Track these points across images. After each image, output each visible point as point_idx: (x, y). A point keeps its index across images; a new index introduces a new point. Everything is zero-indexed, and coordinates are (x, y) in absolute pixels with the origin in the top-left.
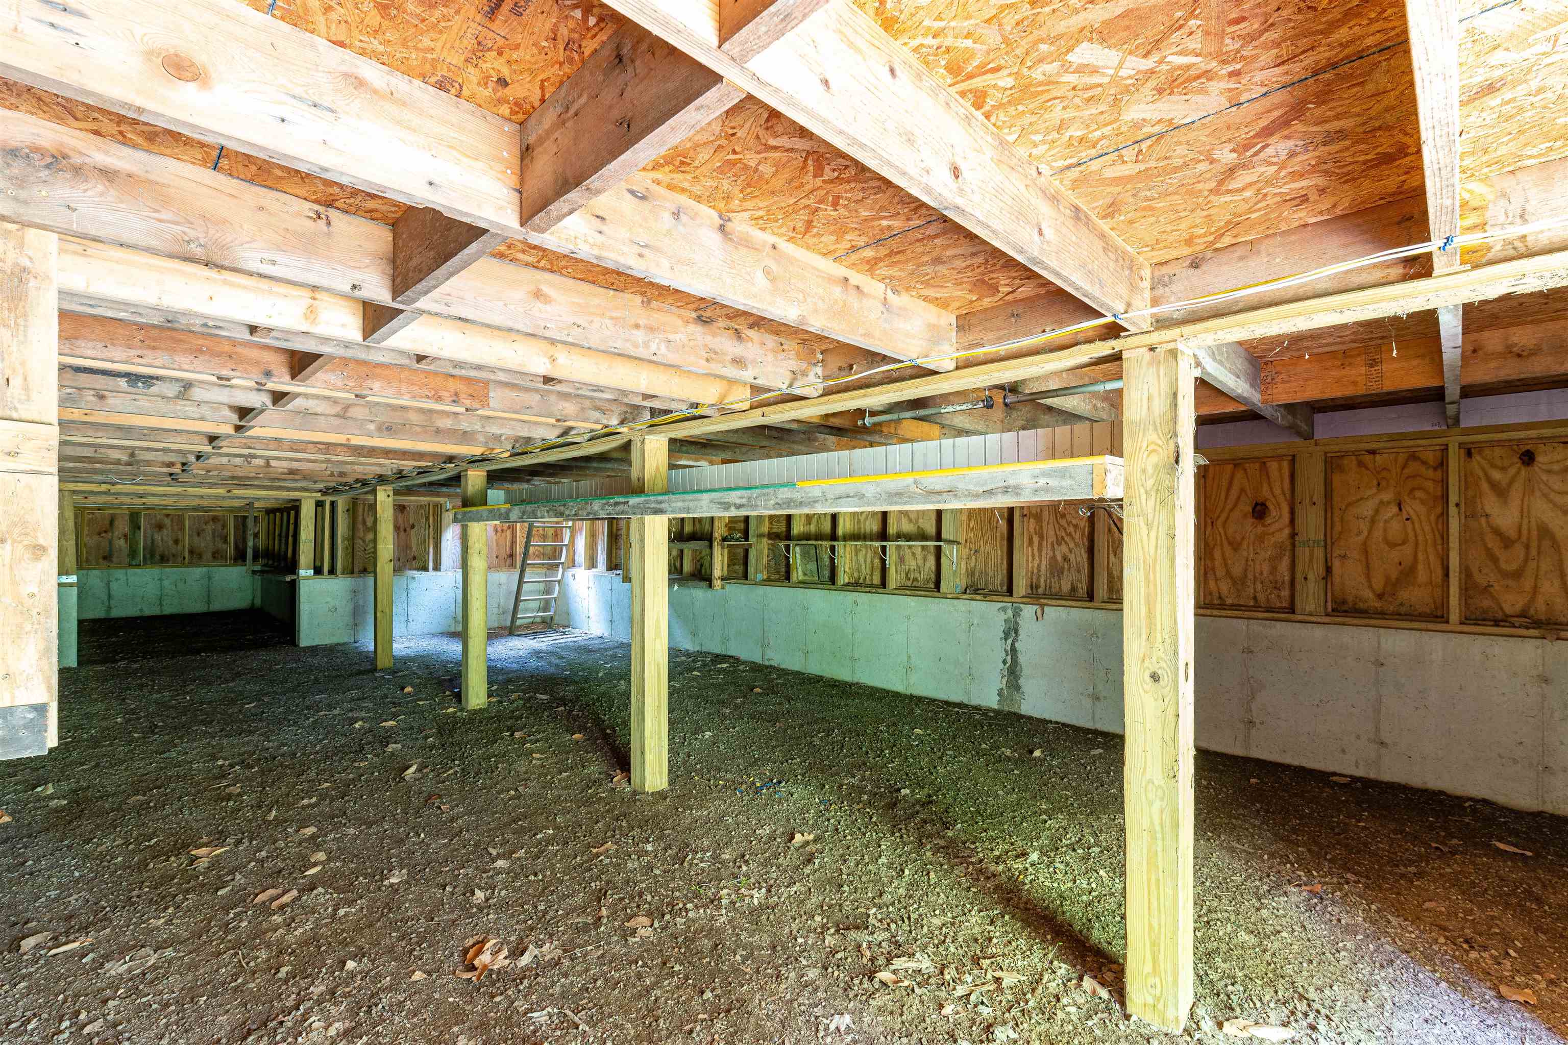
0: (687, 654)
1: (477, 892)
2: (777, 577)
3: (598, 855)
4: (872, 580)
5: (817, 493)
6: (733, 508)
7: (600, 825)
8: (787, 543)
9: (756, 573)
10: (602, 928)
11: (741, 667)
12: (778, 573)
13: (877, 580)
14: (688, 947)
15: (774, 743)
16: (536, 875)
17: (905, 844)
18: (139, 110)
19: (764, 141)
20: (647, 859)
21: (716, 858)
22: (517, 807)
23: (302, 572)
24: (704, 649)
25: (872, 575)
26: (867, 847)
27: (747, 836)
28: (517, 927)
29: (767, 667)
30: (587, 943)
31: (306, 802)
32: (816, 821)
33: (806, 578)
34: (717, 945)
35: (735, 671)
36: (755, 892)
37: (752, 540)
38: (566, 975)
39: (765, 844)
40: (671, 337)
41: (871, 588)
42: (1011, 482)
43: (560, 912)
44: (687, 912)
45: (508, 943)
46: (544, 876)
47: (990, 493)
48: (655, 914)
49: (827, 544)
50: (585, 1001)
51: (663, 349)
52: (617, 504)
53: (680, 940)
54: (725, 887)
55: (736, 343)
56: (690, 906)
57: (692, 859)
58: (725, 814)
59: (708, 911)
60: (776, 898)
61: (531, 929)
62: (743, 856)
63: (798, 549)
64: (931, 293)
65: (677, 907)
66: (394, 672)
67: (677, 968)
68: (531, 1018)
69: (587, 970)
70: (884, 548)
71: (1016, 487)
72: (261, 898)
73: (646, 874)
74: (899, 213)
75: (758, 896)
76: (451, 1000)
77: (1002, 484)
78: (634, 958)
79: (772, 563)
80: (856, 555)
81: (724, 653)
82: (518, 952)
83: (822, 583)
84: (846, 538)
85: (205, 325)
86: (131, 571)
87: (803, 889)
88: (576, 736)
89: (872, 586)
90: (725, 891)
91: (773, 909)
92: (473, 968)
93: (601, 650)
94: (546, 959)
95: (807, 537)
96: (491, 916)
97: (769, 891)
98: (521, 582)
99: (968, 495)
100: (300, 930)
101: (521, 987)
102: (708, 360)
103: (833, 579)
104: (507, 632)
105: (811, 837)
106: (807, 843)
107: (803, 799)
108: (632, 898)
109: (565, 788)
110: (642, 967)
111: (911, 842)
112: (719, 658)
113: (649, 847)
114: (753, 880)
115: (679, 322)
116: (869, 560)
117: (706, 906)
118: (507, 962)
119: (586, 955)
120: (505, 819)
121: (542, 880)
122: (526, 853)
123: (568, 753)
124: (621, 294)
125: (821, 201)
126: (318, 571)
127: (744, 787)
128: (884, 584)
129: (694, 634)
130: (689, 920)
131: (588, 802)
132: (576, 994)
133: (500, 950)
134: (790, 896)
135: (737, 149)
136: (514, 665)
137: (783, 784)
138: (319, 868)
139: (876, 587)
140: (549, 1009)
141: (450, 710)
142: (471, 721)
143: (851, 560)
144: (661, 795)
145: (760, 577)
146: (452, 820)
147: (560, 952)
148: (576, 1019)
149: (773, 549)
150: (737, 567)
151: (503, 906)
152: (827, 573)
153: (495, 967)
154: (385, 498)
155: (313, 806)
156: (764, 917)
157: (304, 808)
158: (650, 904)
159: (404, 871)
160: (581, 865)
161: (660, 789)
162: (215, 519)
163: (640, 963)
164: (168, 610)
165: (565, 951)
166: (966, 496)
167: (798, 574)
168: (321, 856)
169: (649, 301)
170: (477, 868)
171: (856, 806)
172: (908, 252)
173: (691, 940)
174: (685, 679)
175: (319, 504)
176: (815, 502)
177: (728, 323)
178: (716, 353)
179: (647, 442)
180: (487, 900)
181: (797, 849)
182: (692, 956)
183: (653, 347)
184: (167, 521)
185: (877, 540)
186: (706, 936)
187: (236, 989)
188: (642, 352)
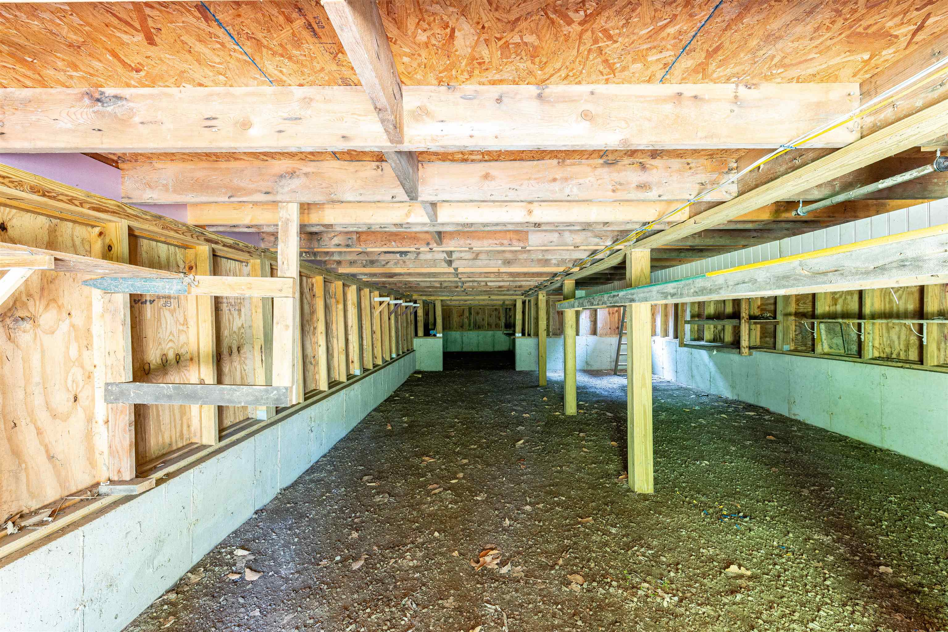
0: (726, 401)
1: (507, 519)
2: (804, 348)
3: (579, 523)
4: (907, 355)
5: (721, 281)
6: (669, 297)
7: (594, 504)
8: (813, 320)
9: (783, 345)
10: (553, 572)
11: (767, 417)
12: (805, 345)
13: (913, 355)
14: (595, 612)
15: (761, 483)
16: (539, 522)
17: (853, 622)
18: (236, 149)
19: (506, 20)
20: (607, 538)
21: (655, 556)
22: (556, 477)
23: (517, 335)
24: (740, 399)
25: (907, 350)
26: (803, 605)
27: (691, 550)
28: (514, 549)
29: (792, 420)
30: (540, 577)
31: (472, 447)
32: (762, 561)
33: (832, 351)
34: (617, 622)
35: (759, 419)
36: (667, 598)
37: (780, 317)
38: (517, 591)
39: (702, 562)
40: (581, 181)
41: (906, 363)
42: (910, 254)
43: (539, 550)
44: (610, 587)
45: (504, 556)
46: (544, 524)
47: (881, 269)
48: (590, 577)
49: (852, 323)
50: (517, 613)
51: (575, 190)
52: (614, 296)
53: (594, 604)
54: (648, 582)
55: (641, 173)
56: (614, 583)
57: (636, 551)
58: (683, 527)
59: (625, 594)
60: (683, 610)
61: (519, 553)
62: (678, 564)
63: (822, 326)
64: (794, 72)
65: (605, 580)
66: (545, 388)
67: (579, 623)
68: (485, 606)
69: (529, 594)
70: (921, 326)
71: (917, 259)
72: (430, 487)
73: (600, 548)
74: (675, 16)
75: (667, 601)
76: (461, 574)
77: (898, 257)
78: (560, 601)
79: (799, 337)
80: (888, 332)
81: (756, 404)
82: (502, 564)
83: (848, 356)
84: (874, 316)
85: (381, 227)
86: (469, 332)
87: (712, 613)
88: (613, 443)
89: (907, 361)
90: (646, 585)
91: (676, 616)
92: (478, 562)
93: (664, 390)
94: (514, 575)
95: (833, 316)
96: (505, 536)
97: (681, 601)
98: (619, 344)
99: (857, 273)
100: (432, 508)
101: (492, 585)
102: (614, 191)
103: (860, 353)
104: (613, 373)
105: (749, 573)
106: (741, 576)
107: (761, 538)
108: (583, 560)
109: (589, 474)
110: (559, 609)
111: (863, 623)
112: (750, 407)
113: (614, 531)
114: (674, 586)
115: (589, 169)
116: (903, 337)
117: (626, 589)
118: (497, 567)
119: (535, 584)
120: (546, 483)
121: (541, 526)
122: (543, 507)
123: (603, 452)
124: (542, 162)
125: (596, 41)
126: (523, 334)
127: (711, 511)
128: (921, 361)
129: (733, 387)
130: (608, 593)
131: (594, 487)
132: (515, 605)
133: (497, 558)
134: (697, 614)
135: (498, 36)
136: (606, 393)
137: (747, 519)
138: (456, 481)
139: (914, 363)
140: (497, 606)
141: (557, 413)
142: (564, 421)
143: (881, 336)
144: (645, 497)
145: (786, 347)
146: (522, 475)
147: (523, 574)
148: (505, 621)
149: (800, 326)
150: (768, 339)
151: (516, 532)
152: (855, 348)
153: (490, 567)
154: (542, 297)
155: (474, 449)
156: (665, 620)
157: (471, 449)
158: (590, 570)
159: (486, 495)
160: (567, 525)
161: (647, 492)
162: (496, 309)
163: (559, 606)
164: (481, 349)
165: (526, 576)
166: (853, 274)
167: (823, 346)
168: (461, 475)
169: (564, 161)
170: (515, 506)
171: (815, 563)
172: (727, 44)
173: (601, 608)
174: (713, 418)
175: (524, 303)
176: (720, 289)
177: (631, 160)
178: (620, 184)
179: (633, 254)
180: (510, 526)
181: (728, 578)
182: (595, 620)
183: (567, 191)
184: (480, 311)
185: (913, 318)
186: (612, 611)
187: (398, 525)
188: (558, 196)
